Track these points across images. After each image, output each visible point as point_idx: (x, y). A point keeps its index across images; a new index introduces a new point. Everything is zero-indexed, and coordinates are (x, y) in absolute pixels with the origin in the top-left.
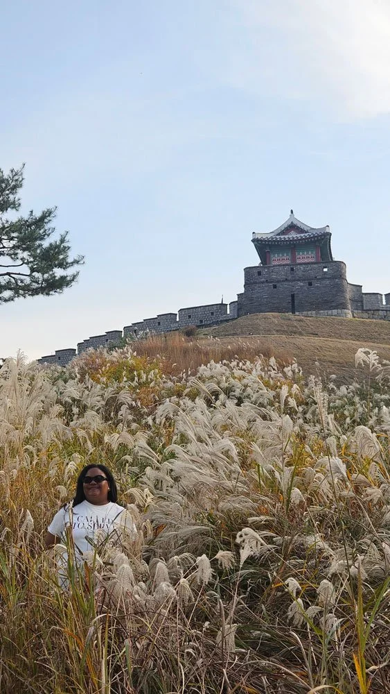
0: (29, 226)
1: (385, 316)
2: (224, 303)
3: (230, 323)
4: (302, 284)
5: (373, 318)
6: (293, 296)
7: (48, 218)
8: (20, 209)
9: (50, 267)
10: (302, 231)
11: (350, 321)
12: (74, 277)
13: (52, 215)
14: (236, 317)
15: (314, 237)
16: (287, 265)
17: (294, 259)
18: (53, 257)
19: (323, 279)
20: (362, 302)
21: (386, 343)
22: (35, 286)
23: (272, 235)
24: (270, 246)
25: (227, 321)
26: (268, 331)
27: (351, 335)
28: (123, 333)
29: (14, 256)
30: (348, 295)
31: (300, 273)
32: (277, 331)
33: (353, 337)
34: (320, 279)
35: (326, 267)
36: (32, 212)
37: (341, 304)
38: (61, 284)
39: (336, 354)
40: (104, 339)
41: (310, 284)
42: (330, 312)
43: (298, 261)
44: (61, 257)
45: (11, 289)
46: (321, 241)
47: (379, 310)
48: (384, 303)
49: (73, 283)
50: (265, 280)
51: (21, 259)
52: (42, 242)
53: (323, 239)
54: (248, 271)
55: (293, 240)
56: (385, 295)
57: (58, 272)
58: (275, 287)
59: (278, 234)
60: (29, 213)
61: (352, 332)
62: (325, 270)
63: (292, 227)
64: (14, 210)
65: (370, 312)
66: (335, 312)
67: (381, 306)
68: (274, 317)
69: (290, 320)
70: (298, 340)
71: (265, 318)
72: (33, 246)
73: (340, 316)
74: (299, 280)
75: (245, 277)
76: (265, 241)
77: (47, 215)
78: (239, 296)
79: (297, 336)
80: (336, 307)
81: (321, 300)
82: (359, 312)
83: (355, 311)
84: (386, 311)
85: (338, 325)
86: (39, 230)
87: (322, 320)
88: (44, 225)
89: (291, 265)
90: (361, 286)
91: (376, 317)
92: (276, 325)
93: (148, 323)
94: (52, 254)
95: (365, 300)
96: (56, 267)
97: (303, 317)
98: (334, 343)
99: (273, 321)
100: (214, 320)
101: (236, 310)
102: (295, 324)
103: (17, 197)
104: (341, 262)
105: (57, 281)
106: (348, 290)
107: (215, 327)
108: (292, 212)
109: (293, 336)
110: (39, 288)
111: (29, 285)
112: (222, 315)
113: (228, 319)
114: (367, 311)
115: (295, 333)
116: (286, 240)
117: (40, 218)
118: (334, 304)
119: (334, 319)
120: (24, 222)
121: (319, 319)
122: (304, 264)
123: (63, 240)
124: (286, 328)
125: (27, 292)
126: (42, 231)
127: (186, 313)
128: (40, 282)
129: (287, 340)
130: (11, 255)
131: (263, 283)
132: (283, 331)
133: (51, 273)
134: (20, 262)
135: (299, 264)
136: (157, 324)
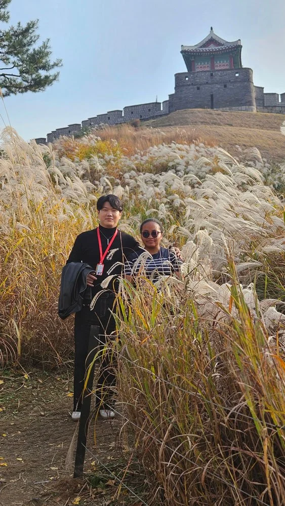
0: (17, 36)
1: (280, 111)
2: (158, 102)
3: (164, 117)
4: (219, 86)
5: (271, 113)
6: (212, 96)
7: (32, 29)
8: (9, 20)
9: (37, 69)
10: (219, 44)
11: (256, 115)
12: (55, 78)
13: (36, 27)
14: (168, 113)
15: (229, 49)
16: (208, 71)
17: (213, 66)
18: (37, 61)
19: (235, 82)
20: (263, 100)
22: (25, 84)
23: (196, 47)
24: (194, 56)
25: (161, 116)
26: (195, 123)
27: (257, 126)
28: (81, 126)
29: (5, 60)
30: (254, 95)
31: (218, 78)
32: (202, 123)
33: (259, 127)
34: (233, 82)
35: (237, 73)
36: (19, 23)
37: (249, 102)
38: (46, 81)
40: (67, 130)
41: (225, 86)
42: (240, 108)
43: (216, 68)
44: (44, 61)
45: (6, 87)
46: (235, 51)
47: (275, 106)
48: (280, 101)
49: (54, 82)
50: (191, 83)
51: (13, 63)
52: (29, 48)
54: (178, 77)
55: (213, 52)
56: (281, 95)
57: (43, 73)
58: (198, 89)
59: (201, 47)
60: (18, 25)
61: (258, 123)
62: (237, 75)
63: (212, 41)
64: (5, 22)
65: (269, 108)
66: (244, 108)
67: (278, 103)
68: (199, 112)
69: (211, 114)
70: (219, 129)
71: (192, 113)
72: (22, 52)
73: (247, 111)
74: (217, 83)
75: (176, 81)
76: (191, 52)
77: (31, 26)
78: (170, 96)
79: (218, 126)
80: (245, 104)
81: (233, 98)
82: (261, 108)
83: (259, 107)
84: (282, 107)
85: (247, 117)
86: (26, 39)
87: (235, 114)
88: (29, 34)
89: (211, 71)
90: (263, 88)
91: (274, 111)
92: (201, 118)
93: (101, 118)
94: (38, 58)
95: (265, 99)
96: (40, 69)
97: (220, 112)
98: (246, 131)
99: (198, 116)
100: (151, 115)
101: (168, 107)
102: (215, 117)
103: (6, 10)
104: (249, 69)
105: (42, 80)
106: (254, 90)
107: (153, 121)
108: (212, 29)
109: (215, 126)
110: (28, 86)
111: (21, 83)
112: (157, 111)
113: (161, 114)
114: (266, 107)
115: (215, 124)
116: (206, 52)
117: (25, 29)
118: (243, 102)
119: (244, 113)
120: (13, 33)
121: (233, 113)
122: (221, 70)
123: (45, 47)
124: (208, 120)
125: (18, 89)
126: (28, 38)
127: (130, 109)
128: (29, 81)
129: (210, 129)
130: (3, 60)
131: (189, 85)
132: (206, 122)
133: (37, 74)
134: (11, 66)
135: (217, 71)
136: (107, 119)
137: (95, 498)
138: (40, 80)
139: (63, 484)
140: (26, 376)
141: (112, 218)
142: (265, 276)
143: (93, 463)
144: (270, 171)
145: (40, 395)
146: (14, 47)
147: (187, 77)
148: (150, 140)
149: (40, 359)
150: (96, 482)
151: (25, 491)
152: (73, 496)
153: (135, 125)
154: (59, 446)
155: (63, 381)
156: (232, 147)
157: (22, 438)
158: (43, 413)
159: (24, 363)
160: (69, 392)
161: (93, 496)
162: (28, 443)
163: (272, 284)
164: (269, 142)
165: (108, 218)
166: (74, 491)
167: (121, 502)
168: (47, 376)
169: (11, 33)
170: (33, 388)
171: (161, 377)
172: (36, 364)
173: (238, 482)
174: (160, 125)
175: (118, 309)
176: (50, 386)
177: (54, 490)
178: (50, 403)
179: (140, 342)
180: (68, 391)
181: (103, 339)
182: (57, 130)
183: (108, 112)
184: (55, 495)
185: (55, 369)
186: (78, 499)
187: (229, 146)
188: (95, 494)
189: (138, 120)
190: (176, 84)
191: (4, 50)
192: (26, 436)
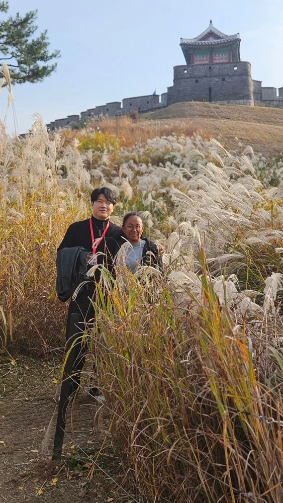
0: (16, 26)
1: (278, 105)
2: (156, 94)
3: (163, 110)
4: (217, 80)
5: (269, 106)
6: (210, 89)
7: (31, 19)
8: (8, 10)
9: (35, 60)
10: (218, 37)
11: (253, 109)
12: (53, 68)
13: (34, 17)
14: (166, 105)
15: (228, 42)
16: (207, 64)
17: (211, 59)
18: (35, 51)
19: (233, 75)
20: (261, 94)
21: (280, 125)
22: (23, 74)
23: (195, 40)
24: (194, 49)
25: (159, 108)
26: (193, 116)
27: (254, 119)
29: (4, 51)
30: (252, 89)
31: (216, 71)
32: (200, 115)
33: (256, 121)
34: (231, 76)
35: (236, 66)
36: (18, 14)
37: (246, 96)
38: (44, 73)
39: (245, 133)
40: (66, 121)
41: (224, 80)
42: (238, 101)
43: (215, 62)
44: (42, 52)
46: (233, 45)
47: (273, 101)
48: (278, 95)
49: (52, 73)
50: (189, 76)
51: (12, 53)
52: (27, 38)
53: (234, 44)
54: (177, 70)
55: (212, 45)
56: (279, 89)
57: (41, 64)
58: (197, 81)
59: (200, 40)
60: (16, 15)
61: (255, 117)
62: (235, 68)
63: (211, 34)
64: (4, 12)
65: (266, 102)
66: (241, 101)
67: (275, 98)
68: (197, 105)
69: (209, 107)
70: (217, 122)
71: (190, 106)
72: (21, 42)
73: (245, 105)
74: (215, 76)
75: (174, 74)
76: (190, 45)
77: (30, 17)
78: (169, 89)
79: (215, 119)
80: (243, 98)
81: (231, 92)
82: (259, 101)
83: (256, 101)
84: (279, 101)
85: (244, 111)
86: (24, 29)
87: (233, 107)
88: (28, 25)
89: (209, 65)
90: (261, 82)
91: (271, 105)
92: (199, 111)
93: (99, 110)
94: (36, 49)
95: (263, 92)
96: (39, 59)
97: (218, 105)
98: (242, 124)
99: (196, 108)
100: (149, 108)
101: (166, 100)
102: (213, 111)
104: (247, 62)
105: (40, 71)
106: (252, 84)
107: (152, 113)
108: (211, 22)
109: (212, 119)
110: (26, 77)
111: (19, 74)
112: (155, 103)
113: (160, 106)
114: (264, 101)
115: (213, 117)
116: (205, 45)
117: (24, 20)
118: (241, 96)
119: (241, 107)
120: (12, 23)
121: (230, 107)
122: (220, 63)
123: (43, 38)
124: (205, 114)
125: (16, 80)
126: (27, 29)
127: (128, 101)
128: (27, 72)
129: (208, 122)
130: (2, 50)
131: (188, 78)
132: (204, 116)
133: (35, 64)
134: (9, 56)
135: (216, 64)
136: (106, 110)
137: (71, 479)
138: (38, 71)
139: (42, 466)
140: (13, 363)
141: (106, 209)
142: (247, 268)
143: (73, 447)
144: (265, 165)
145: (26, 381)
146: (12, 37)
147: (186, 70)
148: (148, 132)
149: (28, 346)
150: (73, 464)
151: (4, 472)
152: (51, 477)
153: (133, 117)
154: (41, 430)
155: (50, 368)
156: (228, 141)
157: (6, 422)
158: (27, 399)
159: (12, 350)
160: (54, 379)
161: (70, 478)
162: (12, 426)
163: (253, 276)
164: (265, 136)
165: (102, 209)
166: (52, 472)
167: (96, 484)
168: (34, 363)
169: (10, 23)
170: (19, 374)
171: (134, 363)
172: (23, 351)
173: (202, 463)
174: (158, 117)
175: (97, 297)
176: (37, 372)
177: (33, 472)
178: (35, 389)
179: (116, 330)
180: (54, 377)
181: (82, 326)
182: (56, 120)
183: (107, 104)
184: (33, 476)
185: (42, 356)
186: (55, 480)
187: (226, 139)
188: (72, 476)
189: (136, 112)
190: (174, 76)
191: (3, 40)
192: (10, 420)
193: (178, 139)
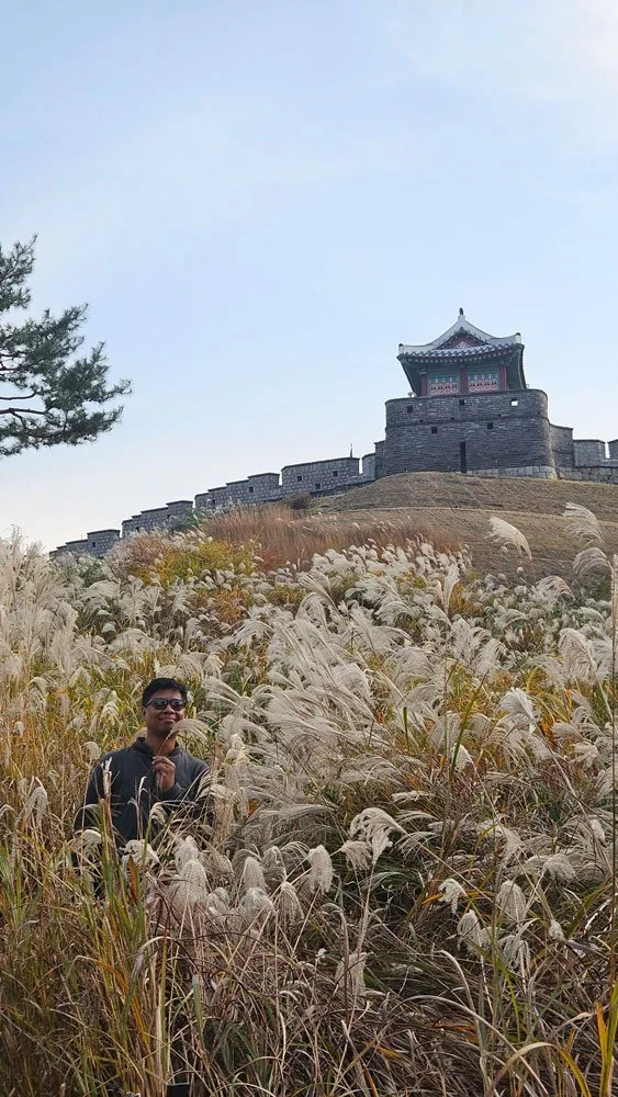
0: (45, 334)
1: (609, 477)
2: (354, 456)
3: (364, 488)
4: (477, 426)
5: (590, 479)
6: (463, 445)
7: (74, 322)
8: (30, 305)
9: (79, 400)
10: (478, 342)
11: (554, 485)
12: (115, 415)
13: (80, 317)
14: (373, 479)
15: (497, 351)
16: (455, 396)
17: (464, 386)
18: (81, 384)
19: (511, 417)
20: (573, 453)
21: (610, 520)
22: (54, 429)
23: (429, 348)
24: (427, 366)
25: (358, 485)
26: (424, 501)
28: (194, 506)
29: (19, 381)
30: (550, 444)
31: (474, 410)
32: (438, 500)
34: (505, 418)
35: (515, 400)
36: (48, 312)
37: (540, 458)
38: (96, 425)
40: (164, 513)
41: (490, 426)
42: (521, 470)
43: (471, 390)
44: (95, 383)
45: (15, 435)
46: (507, 359)
47: (599, 467)
48: (608, 456)
49: (114, 425)
50: (419, 420)
51: (32, 387)
52: (64, 359)
53: (510, 355)
54: (392, 405)
55: (464, 357)
56: (609, 443)
57: (91, 408)
58: (434, 430)
59: (438, 348)
60: (44, 314)
61: (557, 502)
62: (515, 403)
63: (462, 336)
64: (21, 308)
65: (584, 470)
66: (529, 469)
67: (603, 460)
68: (433, 478)
69: (458, 482)
70: (472, 514)
71: (419, 481)
72: (51, 366)
73: (537, 476)
74: (470, 421)
75: (387, 414)
76: (420, 358)
77: (72, 317)
78: (378, 445)
79: (470, 508)
80: (532, 463)
81: (506, 451)
82: (568, 469)
83: (562, 469)
84: (611, 468)
85: (534, 490)
86: (59, 341)
87: (510, 482)
88: (68, 332)
89: (460, 396)
90: (572, 429)
91: (594, 477)
92: (437, 491)
93: (233, 489)
94: (82, 379)
95: (576, 450)
96: (87, 399)
97: (479, 479)
98: (527, 518)
99: (431, 486)
100: (339, 484)
101: (373, 468)
102: (467, 490)
103: (24, 287)
104: (539, 391)
105: (89, 422)
106: (550, 434)
108: (461, 311)
109: (464, 508)
110: (60, 433)
111: (44, 429)
112: (350, 475)
113: (360, 481)
114: (580, 468)
115: (466, 504)
116: (451, 357)
117: (60, 323)
118: (528, 458)
119: (528, 482)
120: (36, 329)
121: (505, 481)
122: (481, 394)
123: (96, 357)
124: (451, 494)
125: (40, 439)
126: (64, 342)
127: (294, 472)
128: (61, 424)
129: (454, 515)
130: (15, 381)
131: (415, 424)
132: (448, 501)
133: (79, 409)
134: (29, 392)
135: (473, 394)
136: (248, 491)
138: (86, 422)
146: (35, 356)
147: (411, 407)
153: (298, 505)
169: (32, 329)
174: (350, 505)
182: (142, 513)
183: (250, 477)
190: (387, 421)
191: (18, 362)
193: (380, 553)
